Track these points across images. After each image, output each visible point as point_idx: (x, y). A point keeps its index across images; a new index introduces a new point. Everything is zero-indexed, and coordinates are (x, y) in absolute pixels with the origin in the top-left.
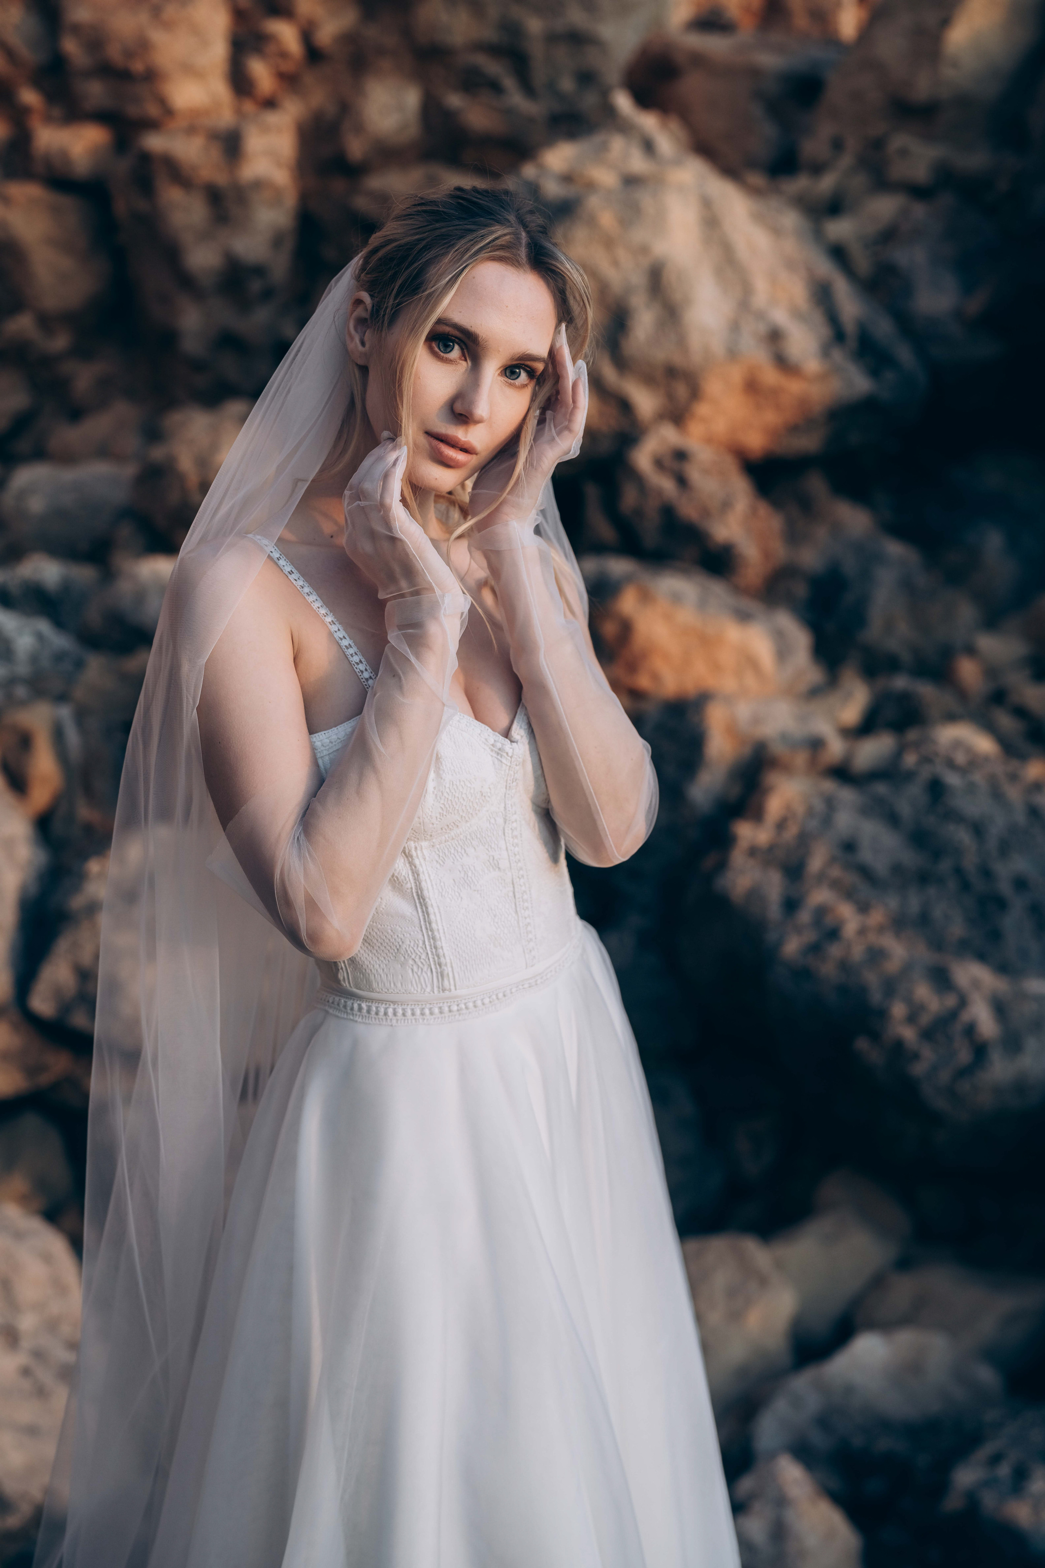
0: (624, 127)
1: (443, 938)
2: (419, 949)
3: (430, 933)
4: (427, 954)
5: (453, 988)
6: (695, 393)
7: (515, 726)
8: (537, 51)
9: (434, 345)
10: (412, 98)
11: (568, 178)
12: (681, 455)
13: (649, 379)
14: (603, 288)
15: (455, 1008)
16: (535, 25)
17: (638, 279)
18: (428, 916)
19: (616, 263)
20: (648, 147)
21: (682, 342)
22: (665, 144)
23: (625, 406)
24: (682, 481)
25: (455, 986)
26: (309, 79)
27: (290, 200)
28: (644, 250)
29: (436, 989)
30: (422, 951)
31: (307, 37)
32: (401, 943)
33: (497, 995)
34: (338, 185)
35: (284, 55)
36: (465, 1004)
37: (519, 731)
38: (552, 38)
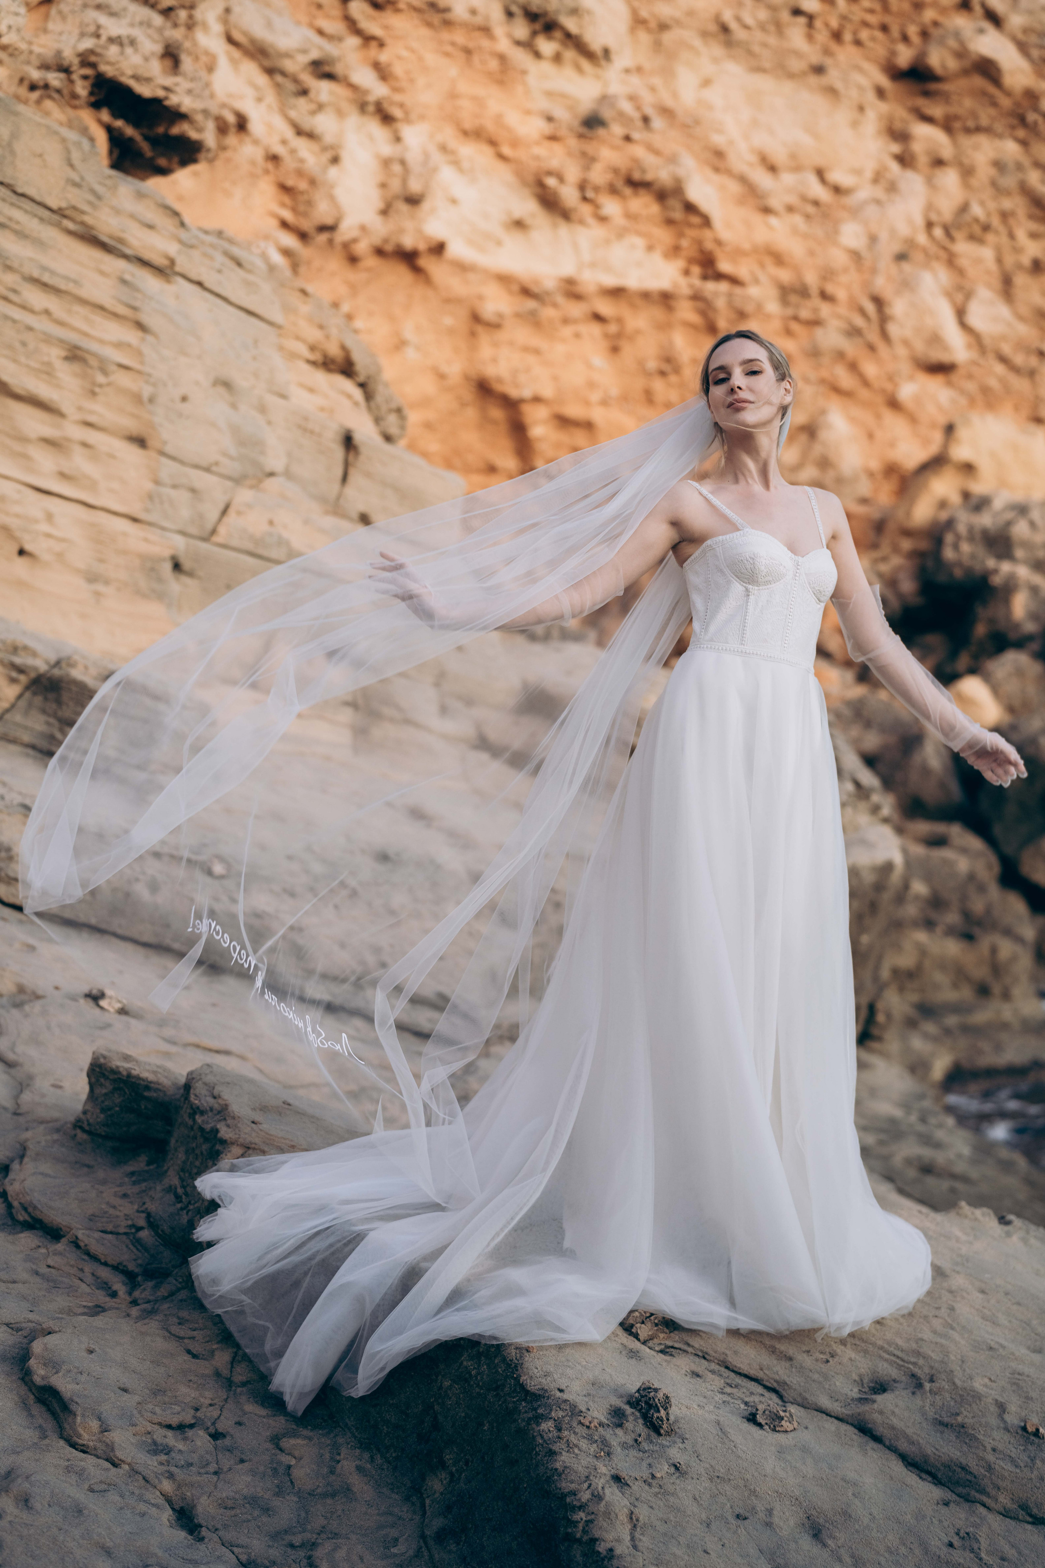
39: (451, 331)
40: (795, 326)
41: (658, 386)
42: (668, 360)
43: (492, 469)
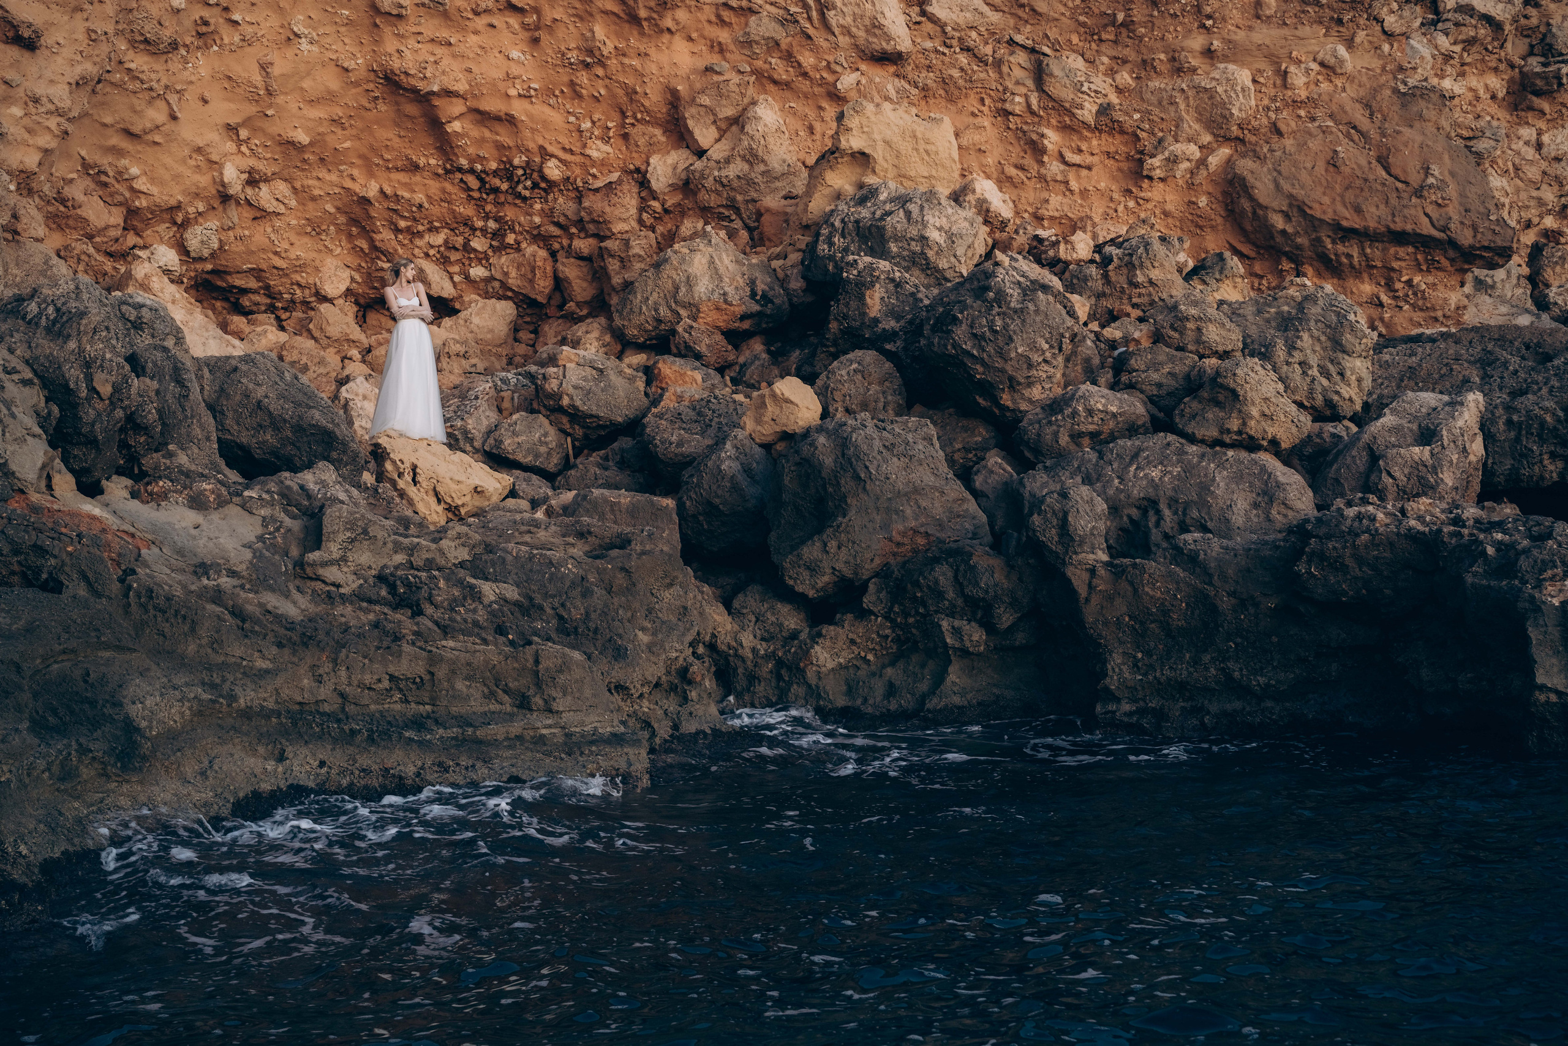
6: (696, 310)
8: (742, 207)
12: (690, 327)
13: (685, 307)
14: (674, 281)
16: (739, 198)
17: (683, 279)
19: (678, 275)
21: (693, 295)
23: (677, 313)
24: (689, 334)
28: (685, 271)
31: (662, 206)
39: (349, 23)
40: (726, 15)
41: (583, 78)
42: (590, 52)
43: (415, 168)
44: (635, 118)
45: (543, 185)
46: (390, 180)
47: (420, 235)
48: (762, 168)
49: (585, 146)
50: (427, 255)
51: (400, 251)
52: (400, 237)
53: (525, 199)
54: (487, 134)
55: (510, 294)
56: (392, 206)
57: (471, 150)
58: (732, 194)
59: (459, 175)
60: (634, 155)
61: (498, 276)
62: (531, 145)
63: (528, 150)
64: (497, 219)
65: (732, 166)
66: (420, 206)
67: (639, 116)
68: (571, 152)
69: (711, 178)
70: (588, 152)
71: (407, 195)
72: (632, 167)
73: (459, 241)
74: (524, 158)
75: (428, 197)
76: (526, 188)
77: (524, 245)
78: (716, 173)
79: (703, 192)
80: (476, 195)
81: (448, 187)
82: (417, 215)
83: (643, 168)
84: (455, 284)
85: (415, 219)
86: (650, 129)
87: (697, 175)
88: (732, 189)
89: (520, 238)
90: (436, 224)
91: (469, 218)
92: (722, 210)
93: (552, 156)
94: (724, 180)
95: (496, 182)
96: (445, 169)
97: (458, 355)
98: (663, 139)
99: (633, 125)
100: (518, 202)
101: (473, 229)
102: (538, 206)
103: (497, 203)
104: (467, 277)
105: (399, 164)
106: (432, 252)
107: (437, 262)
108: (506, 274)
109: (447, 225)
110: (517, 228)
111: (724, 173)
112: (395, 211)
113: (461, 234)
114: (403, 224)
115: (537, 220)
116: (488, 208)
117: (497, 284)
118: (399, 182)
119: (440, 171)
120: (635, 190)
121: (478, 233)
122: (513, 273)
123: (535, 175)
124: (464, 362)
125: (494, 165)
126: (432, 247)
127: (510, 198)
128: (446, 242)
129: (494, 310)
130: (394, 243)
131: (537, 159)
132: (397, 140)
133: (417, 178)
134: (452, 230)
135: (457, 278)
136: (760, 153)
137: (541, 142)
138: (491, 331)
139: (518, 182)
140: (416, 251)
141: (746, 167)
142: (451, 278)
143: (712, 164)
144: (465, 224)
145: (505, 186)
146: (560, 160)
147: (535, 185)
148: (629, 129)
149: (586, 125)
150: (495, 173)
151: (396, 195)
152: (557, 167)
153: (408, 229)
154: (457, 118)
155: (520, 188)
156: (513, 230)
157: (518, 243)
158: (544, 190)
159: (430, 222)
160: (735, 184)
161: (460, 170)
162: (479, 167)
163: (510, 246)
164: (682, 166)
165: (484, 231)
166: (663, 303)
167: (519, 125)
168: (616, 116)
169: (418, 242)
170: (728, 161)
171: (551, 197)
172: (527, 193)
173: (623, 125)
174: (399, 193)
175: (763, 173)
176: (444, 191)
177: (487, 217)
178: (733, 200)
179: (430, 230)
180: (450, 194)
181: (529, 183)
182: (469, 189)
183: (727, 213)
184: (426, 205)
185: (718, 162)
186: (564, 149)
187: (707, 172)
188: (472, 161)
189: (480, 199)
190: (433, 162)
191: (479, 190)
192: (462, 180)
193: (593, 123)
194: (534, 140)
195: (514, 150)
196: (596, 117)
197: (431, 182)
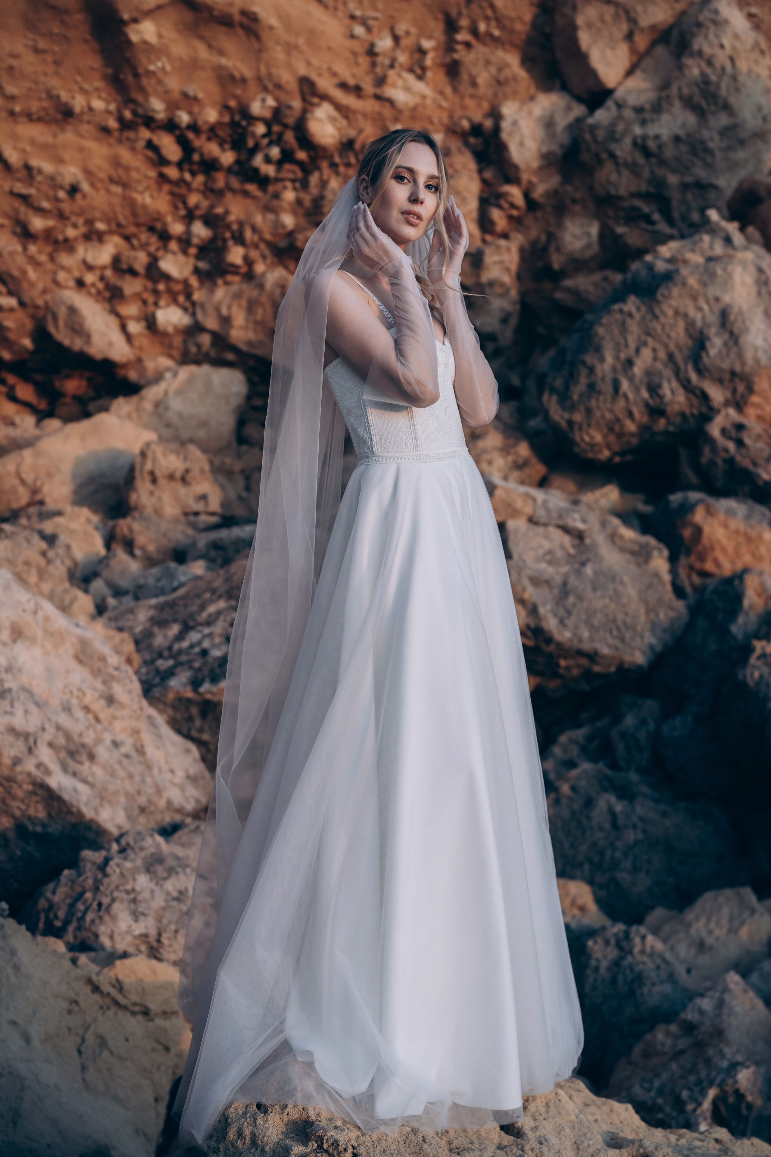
0: (713, 230)
1: (418, 425)
2: (408, 429)
3: (413, 423)
4: (411, 432)
5: (421, 450)
6: (750, 389)
7: (445, 340)
8: (675, 196)
9: (397, 179)
10: (594, 230)
11: (672, 260)
12: (740, 427)
13: (720, 381)
14: (690, 324)
15: (422, 458)
16: (673, 179)
17: (713, 318)
18: (413, 415)
19: (700, 309)
20: (728, 240)
21: (740, 355)
22: (738, 238)
23: (705, 397)
24: (740, 443)
25: (422, 449)
26: (529, 221)
27: (514, 293)
28: (717, 300)
29: (414, 451)
30: (409, 431)
31: (527, 195)
32: (401, 427)
33: (439, 457)
34: (547, 285)
35: (513, 206)
36: (426, 457)
37: (447, 342)
38: (685, 187)
44: (474, 31)
45: (302, 155)
46: (15, 137)
47: (68, 246)
48: (723, 120)
49: (381, 81)
50: (80, 283)
51: (32, 274)
52: (33, 249)
53: (263, 182)
54: (203, 52)
55: (230, 356)
56: (20, 188)
57: (174, 84)
58: (660, 172)
59: (145, 134)
60: (469, 102)
61: (211, 323)
62: (287, 78)
63: (278, 86)
64: (209, 221)
65: (665, 118)
66: (74, 190)
67: (482, 27)
68: (357, 91)
69: (627, 142)
70: (389, 92)
71: (48, 167)
72: (465, 124)
73: (141, 259)
74: (271, 102)
75: (88, 173)
76: (268, 160)
77: (260, 268)
78: (638, 131)
79: (609, 166)
80: (172, 173)
81: (125, 155)
82: (66, 207)
83: (488, 124)
84: (129, 338)
85: (61, 216)
86: (500, 54)
87: (601, 134)
88: (662, 162)
89: (254, 254)
90: (101, 226)
91: (159, 217)
92: (637, 203)
93: (324, 97)
94: (652, 145)
95: (213, 149)
96: (121, 119)
97: (171, 477)
98: (522, 73)
99: (468, 45)
100: (252, 188)
101: (165, 237)
102: (289, 195)
103: (209, 190)
104: (151, 324)
105: (35, 106)
106: (90, 278)
107: (99, 296)
108: (226, 321)
109: (119, 229)
110: (248, 234)
111: (652, 130)
112: (25, 198)
113: (144, 246)
114: (38, 223)
115: (288, 220)
116: (193, 199)
117: (205, 339)
118: (33, 142)
119: (113, 124)
120: (472, 165)
121: (173, 245)
122: (239, 318)
123: (290, 137)
124: (182, 491)
125: (212, 115)
126: (90, 268)
127: (235, 183)
128: (116, 260)
129: (208, 385)
130: (21, 259)
131: (297, 104)
132: (29, 57)
133: (68, 136)
134: (127, 238)
135: (134, 327)
136: (723, 91)
137: (302, 70)
138: (204, 424)
139: (256, 148)
140: (62, 276)
141: (691, 119)
142: (123, 328)
143: (628, 113)
144: (151, 229)
145: (228, 158)
146: (338, 107)
147: (287, 157)
148: (461, 53)
149: (385, 43)
150: (213, 132)
151: (28, 168)
152: (332, 120)
153: (48, 236)
154: (149, 14)
155: (258, 161)
156: (240, 240)
157: (249, 262)
158: (301, 164)
159: (90, 222)
160: (669, 152)
161: (149, 122)
162: (184, 118)
163: (234, 269)
164: (562, 122)
165: (185, 242)
166: (668, 372)
167: (265, 35)
168: (438, 29)
169: (65, 259)
170: (657, 108)
171: (314, 179)
172: (270, 170)
173: (449, 46)
174: (34, 162)
175: (725, 132)
176: (116, 163)
177: (189, 217)
178: (659, 183)
179: (87, 237)
180: (127, 169)
181: (275, 152)
182: (162, 161)
183: (646, 209)
184: (85, 186)
185: (639, 110)
186: (343, 86)
187: (620, 128)
188: (172, 106)
189: (181, 182)
190: (98, 104)
191: (180, 165)
192: (150, 145)
193: (396, 39)
194: (290, 67)
195: (252, 86)
196: (401, 28)
197: (91, 145)
